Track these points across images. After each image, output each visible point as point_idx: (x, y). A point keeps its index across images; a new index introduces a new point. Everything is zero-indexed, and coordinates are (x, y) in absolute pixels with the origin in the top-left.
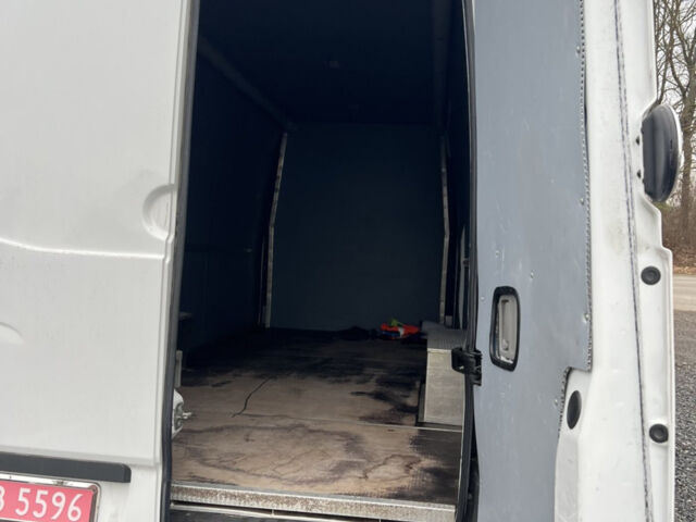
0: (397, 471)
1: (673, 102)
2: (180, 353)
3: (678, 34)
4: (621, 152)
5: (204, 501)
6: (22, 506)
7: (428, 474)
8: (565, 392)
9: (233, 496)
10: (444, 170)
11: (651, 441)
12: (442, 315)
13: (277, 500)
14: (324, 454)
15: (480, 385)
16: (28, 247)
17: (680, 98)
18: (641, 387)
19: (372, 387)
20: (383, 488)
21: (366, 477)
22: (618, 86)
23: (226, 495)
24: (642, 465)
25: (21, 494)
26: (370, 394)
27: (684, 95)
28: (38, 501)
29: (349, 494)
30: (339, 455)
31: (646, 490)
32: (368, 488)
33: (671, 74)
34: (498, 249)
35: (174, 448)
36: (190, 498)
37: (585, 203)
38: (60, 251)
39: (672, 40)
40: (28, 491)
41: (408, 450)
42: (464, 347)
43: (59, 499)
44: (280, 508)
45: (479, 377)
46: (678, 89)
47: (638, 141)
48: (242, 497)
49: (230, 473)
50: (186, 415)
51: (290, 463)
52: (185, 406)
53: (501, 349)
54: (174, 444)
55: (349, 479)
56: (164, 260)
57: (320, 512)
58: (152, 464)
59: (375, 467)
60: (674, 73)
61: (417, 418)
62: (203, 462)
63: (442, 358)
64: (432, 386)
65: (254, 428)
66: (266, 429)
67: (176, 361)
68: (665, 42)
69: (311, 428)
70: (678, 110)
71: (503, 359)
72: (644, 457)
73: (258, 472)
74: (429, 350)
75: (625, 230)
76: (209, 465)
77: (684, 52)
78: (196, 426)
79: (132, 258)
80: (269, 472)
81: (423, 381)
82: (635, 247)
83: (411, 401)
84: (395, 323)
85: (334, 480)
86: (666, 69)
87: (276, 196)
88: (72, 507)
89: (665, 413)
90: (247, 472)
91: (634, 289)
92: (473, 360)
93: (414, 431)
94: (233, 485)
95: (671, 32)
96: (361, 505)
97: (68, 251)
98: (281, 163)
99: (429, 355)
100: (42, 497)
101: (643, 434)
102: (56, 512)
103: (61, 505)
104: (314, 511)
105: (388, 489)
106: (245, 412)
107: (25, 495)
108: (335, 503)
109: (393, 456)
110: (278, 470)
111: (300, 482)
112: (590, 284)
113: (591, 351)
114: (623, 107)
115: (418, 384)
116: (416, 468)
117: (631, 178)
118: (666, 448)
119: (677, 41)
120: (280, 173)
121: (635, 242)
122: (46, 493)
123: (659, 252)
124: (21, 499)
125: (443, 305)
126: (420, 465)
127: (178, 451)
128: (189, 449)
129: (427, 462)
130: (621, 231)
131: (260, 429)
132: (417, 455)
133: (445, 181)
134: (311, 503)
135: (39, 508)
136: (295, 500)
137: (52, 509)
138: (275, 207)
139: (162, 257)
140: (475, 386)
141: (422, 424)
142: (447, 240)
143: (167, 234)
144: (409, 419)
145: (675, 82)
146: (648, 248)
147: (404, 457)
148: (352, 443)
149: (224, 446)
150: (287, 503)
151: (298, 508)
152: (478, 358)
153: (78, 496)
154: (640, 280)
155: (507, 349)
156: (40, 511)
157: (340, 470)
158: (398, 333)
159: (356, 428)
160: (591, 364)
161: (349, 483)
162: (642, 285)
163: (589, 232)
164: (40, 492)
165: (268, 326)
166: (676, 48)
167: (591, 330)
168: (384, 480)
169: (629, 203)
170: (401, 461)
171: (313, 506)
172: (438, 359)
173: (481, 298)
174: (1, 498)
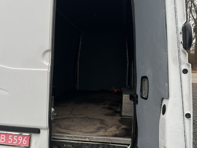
0: (115, 129)
1: (192, 24)
2: (53, 97)
3: (193, 4)
4: (176, 36)
5: (61, 138)
6: (10, 140)
7: (123, 130)
8: (161, 105)
9: (69, 137)
10: (127, 44)
11: (186, 118)
12: (127, 85)
13: (81, 138)
14: (94, 125)
15: (138, 104)
16: (10, 68)
17: (194, 22)
18: (183, 103)
19: (107, 106)
20: (111, 134)
21: (106, 131)
22: (175, 18)
23: (67, 136)
24: (183, 125)
25: (10, 137)
26: (107, 108)
27: (195, 21)
28: (15, 139)
29: (101, 136)
30: (99, 125)
31: (185, 132)
32: (106, 134)
33: (191, 16)
34: (142, 65)
35: (52, 124)
36: (57, 138)
37: (166, 51)
38: (19, 69)
39: (192, 6)
40: (12, 136)
41: (118, 123)
42: (133, 94)
43: (20, 138)
44: (82, 140)
45: (137, 102)
46: (194, 20)
47: (181, 33)
48: (71, 137)
49: (68, 130)
50: (55, 114)
51: (84, 127)
52: (55, 112)
53: (143, 94)
54: (52, 123)
55: (101, 132)
56: (48, 71)
57: (93, 141)
58: (46, 128)
59: (108, 128)
60: (192, 15)
61: (120, 114)
62: (60, 127)
63: (127, 97)
64: (125, 105)
65: (74, 118)
66: (78, 118)
67: (52, 99)
68: (189, 6)
69: (90, 118)
70: (194, 26)
71: (144, 96)
72: (184, 123)
73: (76, 130)
74: (123, 95)
75: (178, 59)
76: (62, 128)
77: (195, 9)
78: (58, 118)
79: (39, 70)
80: (79, 130)
81: (122, 104)
82: (181, 64)
83: (118, 110)
84: (113, 88)
85: (97, 132)
86: (190, 14)
87: (79, 53)
88: (24, 141)
89: (190, 110)
90: (73, 130)
91: (180, 75)
92: (136, 97)
93: (119, 118)
94: (69, 134)
95: (191, 3)
96: (105, 139)
97: (21, 69)
98: (80, 43)
99: (123, 97)
100: (16, 138)
101: (184, 116)
102: (19, 142)
103: (21, 140)
104: (92, 140)
105: (112, 134)
106: (72, 113)
107: (11, 137)
108: (98, 138)
109: (114, 125)
110: (81, 129)
111: (88, 133)
112: (168, 74)
113: (169, 93)
114: (177, 24)
115: (120, 105)
116: (120, 128)
117: (179, 44)
118: (190, 120)
119: (193, 6)
120: (80, 46)
121: (181, 62)
122: (17, 137)
123: (188, 65)
124: (10, 138)
125: (127, 83)
126: (121, 127)
127: (53, 125)
128: (56, 124)
129: (123, 127)
130: (176, 59)
131: (76, 118)
132: (120, 125)
133: (127, 47)
134: (91, 138)
135: (15, 141)
136: (86, 138)
137: (18, 141)
138: (79, 56)
139: (47, 70)
140: (136, 105)
141: (122, 116)
142: (128, 64)
143: (48, 63)
144: (118, 115)
145: (192, 18)
146: (184, 63)
147: (117, 125)
148: (102, 121)
149: (66, 123)
150: (84, 138)
151: (87, 140)
152: (137, 97)
153: (26, 137)
154: (182, 73)
155: (145, 94)
156: (15, 142)
157: (99, 129)
158: (114, 91)
159: (103, 117)
160: (169, 97)
161: (101, 133)
162: (183, 74)
163: (168, 59)
164: (15, 137)
165: (78, 89)
166: (193, 8)
167: (168, 87)
168: (111, 132)
169: (179, 51)
170: (116, 126)
171: (91, 139)
172: (126, 98)
173: (138, 80)
174: (4, 138)
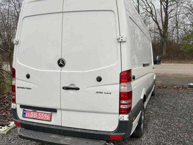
6: (39, 116)
58: (60, 109)
88: (48, 117)
103: (46, 116)
124: (39, 115)
135: (42, 117)
164: (42, 114)
174: (36, 115)
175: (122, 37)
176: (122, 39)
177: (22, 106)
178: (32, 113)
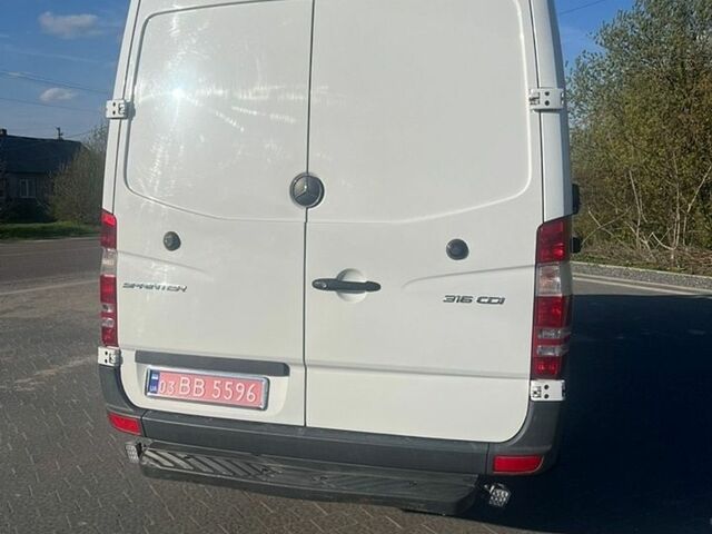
40: (219, 382)
43: (240, 388)
58: (302, 362)
88: (250, 393)
103: (242, 391)
122: (231, 383)
124: (215, 388)
164: (228, 383)
174: (201, 387)
175: (547, 94)
176: (548, 98)
177: (143, 357)
178: (184, 382)
